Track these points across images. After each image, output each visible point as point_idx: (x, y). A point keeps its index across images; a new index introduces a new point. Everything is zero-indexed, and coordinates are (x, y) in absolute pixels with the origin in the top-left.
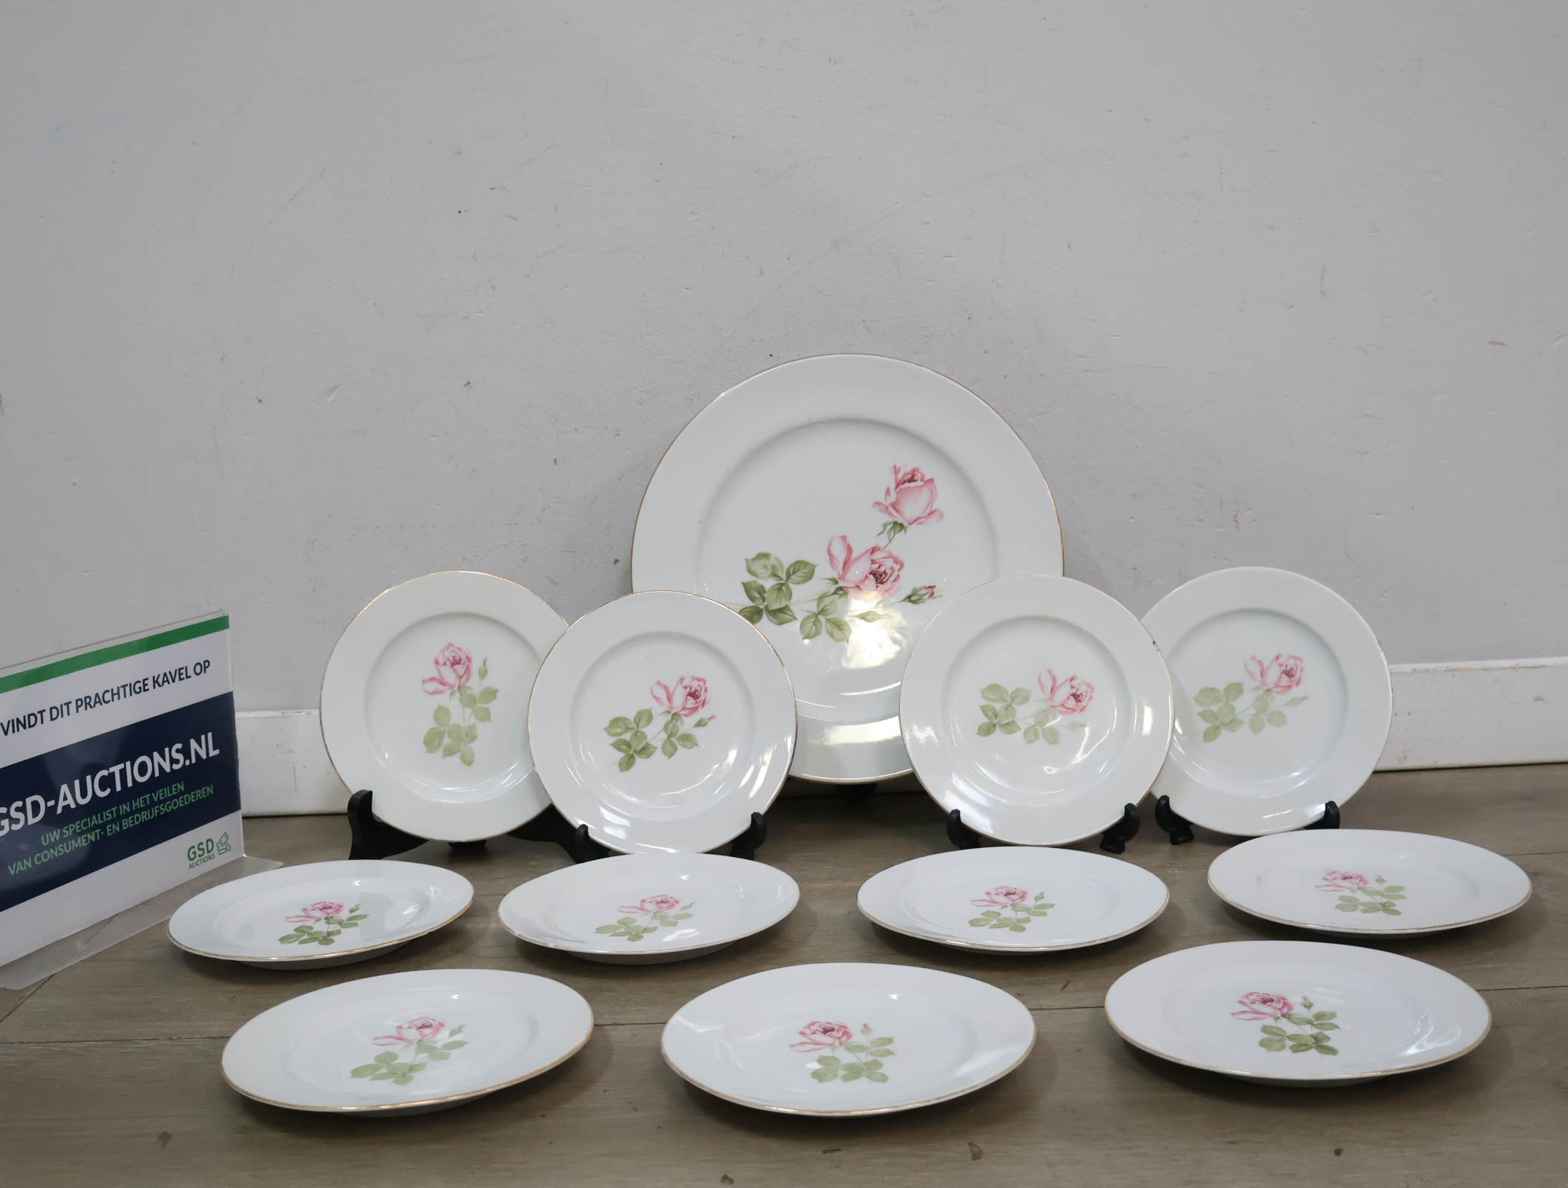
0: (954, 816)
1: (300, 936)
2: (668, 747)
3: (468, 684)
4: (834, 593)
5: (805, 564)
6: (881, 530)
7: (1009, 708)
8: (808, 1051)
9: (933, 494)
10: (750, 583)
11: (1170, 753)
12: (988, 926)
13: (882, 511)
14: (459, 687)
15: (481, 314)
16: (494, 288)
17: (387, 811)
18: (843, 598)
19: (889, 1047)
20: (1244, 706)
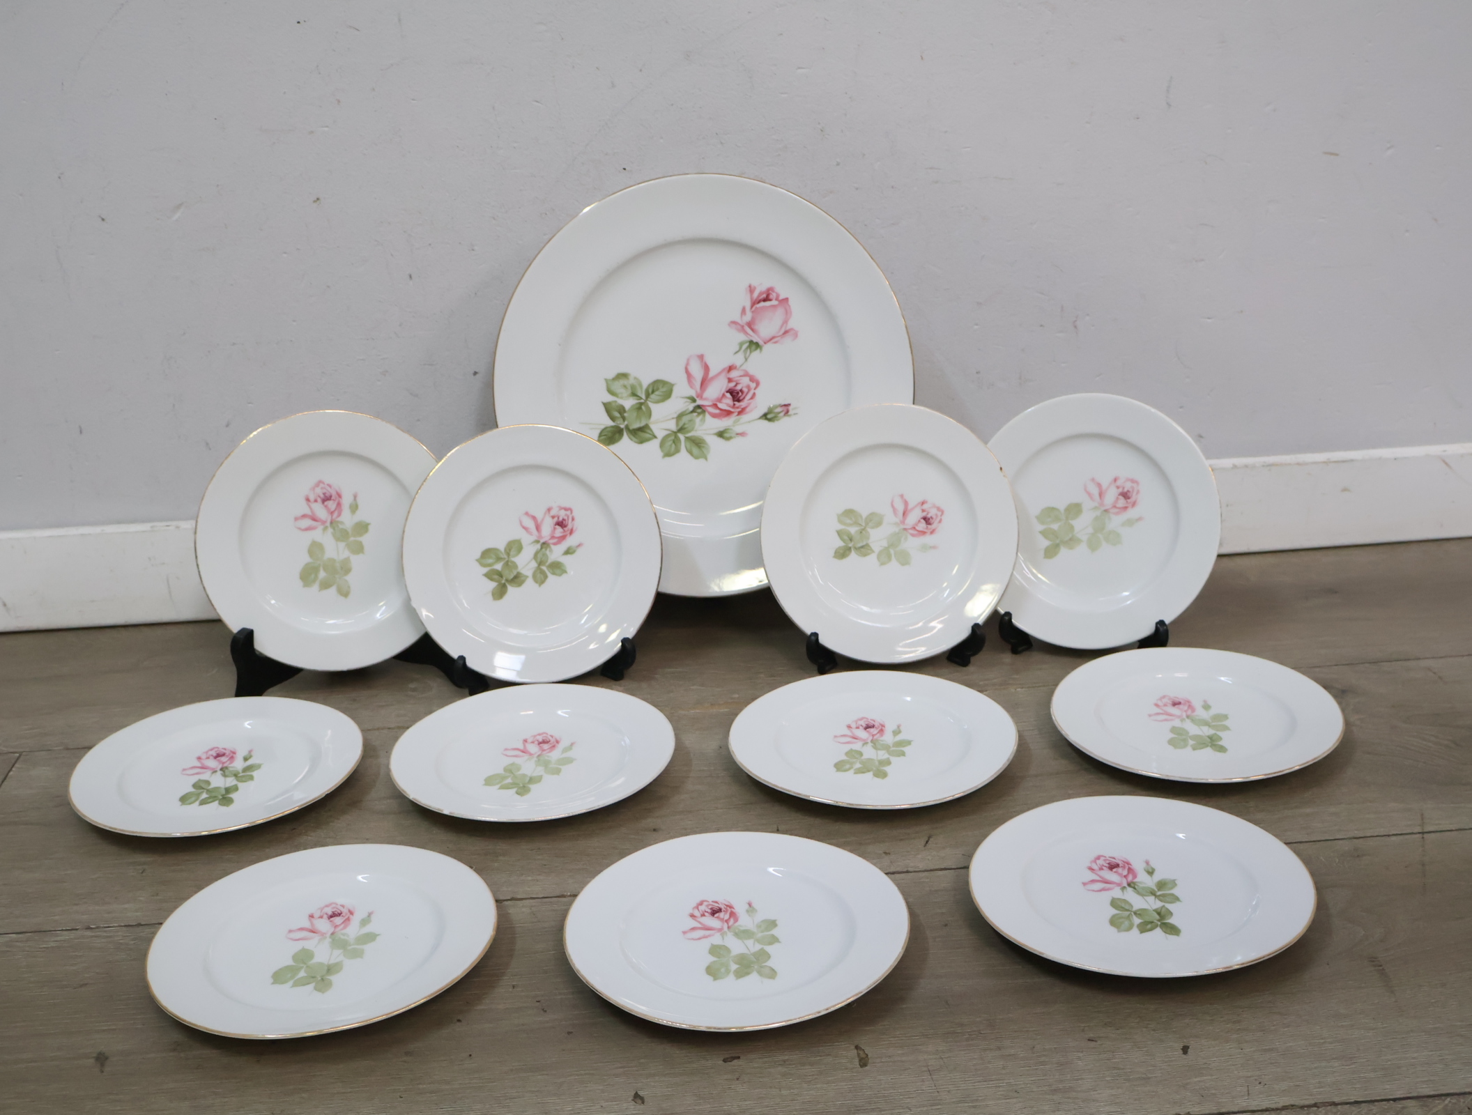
0: (813, 638)
1: (199, 795)
2: (539, 575)
3: (340, 519)
4: (692, 412)
5: (664, 383)
6: (737, 349)
7: (864, 532)
8: (699, 939)
9: (788, 313)
10: (609, 403)
11: (1014, 573)
12: (852, 771)
13: (739, 330)
14: (331, 523)
15: (326, 129)
16: (339, 101)
17: (269, 646)
18: (701, 416)
19: (775, 932)
20: (1082, 525)
